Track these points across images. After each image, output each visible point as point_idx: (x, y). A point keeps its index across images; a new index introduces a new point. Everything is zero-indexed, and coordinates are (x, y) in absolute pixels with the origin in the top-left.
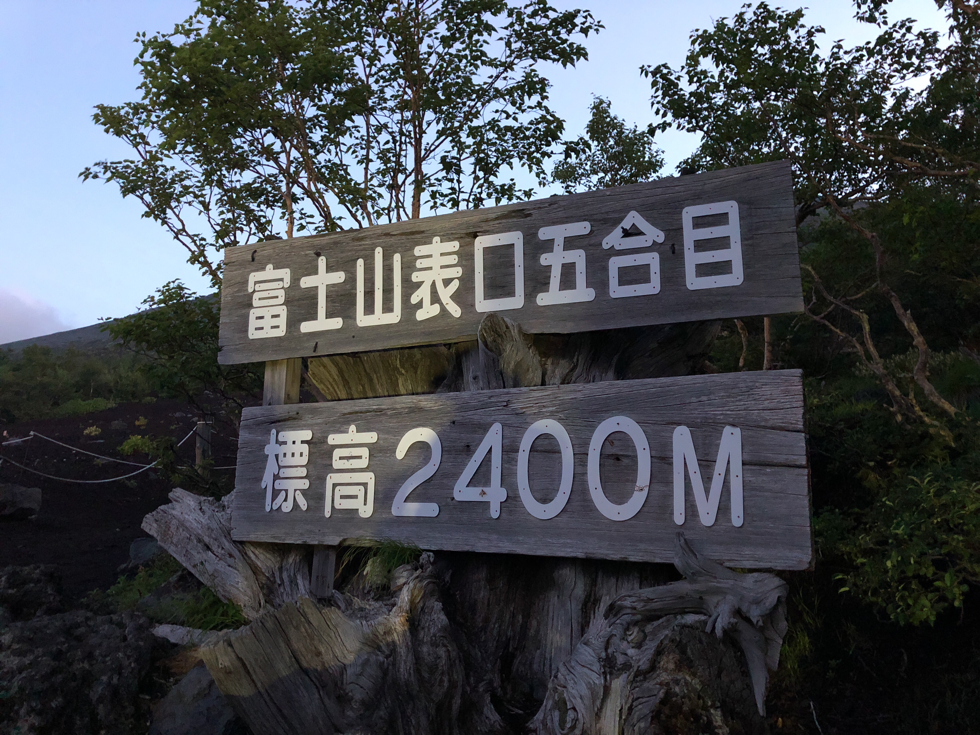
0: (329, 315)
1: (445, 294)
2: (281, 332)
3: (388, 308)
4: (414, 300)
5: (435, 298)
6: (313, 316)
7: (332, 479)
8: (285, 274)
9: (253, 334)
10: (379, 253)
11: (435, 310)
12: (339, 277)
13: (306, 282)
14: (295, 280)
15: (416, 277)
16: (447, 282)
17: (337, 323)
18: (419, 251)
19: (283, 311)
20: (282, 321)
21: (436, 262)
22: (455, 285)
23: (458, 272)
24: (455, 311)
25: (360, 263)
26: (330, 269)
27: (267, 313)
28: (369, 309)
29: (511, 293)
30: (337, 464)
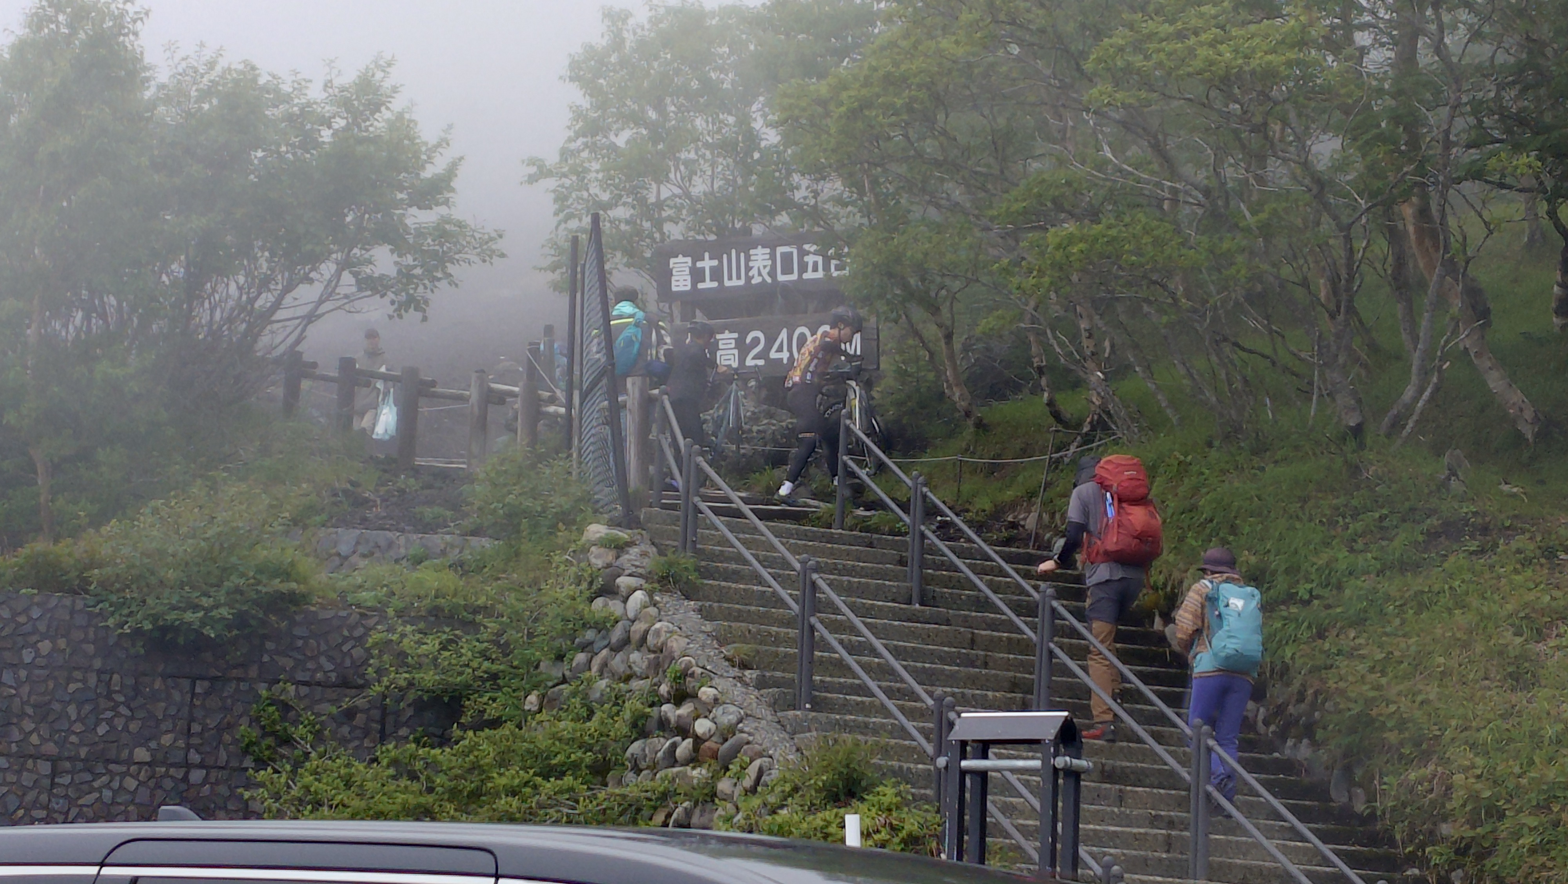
0: (711, 280)
1: (765, 272)
2: (688, 288)
3: (739, 277)
4: (750, 274)
5: (760, 274)
6: (704, 281)
7: (719, 353)
8: (689, 260)
9: (674, 289)
10: (734, 252)
11: (759, 280)
12: (715, 263)
13: (699, 264)
14: (694, 263)
15: (751, 264)
16: (765, 267)
17: (715, 284)
18: (752, 252)
19: (689, 278)
20: (689, 283)
21: (760, 257)
22: (768, 269)
23: (770, 262)
24: (769, 280)
25: (725, 256)
26: (711, 258)
27: (681, 278)
28: (730, 278)
29: (792, 273)
30: (721, 347)
